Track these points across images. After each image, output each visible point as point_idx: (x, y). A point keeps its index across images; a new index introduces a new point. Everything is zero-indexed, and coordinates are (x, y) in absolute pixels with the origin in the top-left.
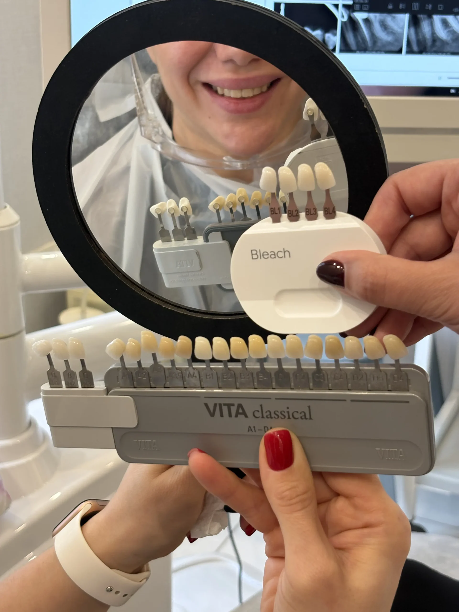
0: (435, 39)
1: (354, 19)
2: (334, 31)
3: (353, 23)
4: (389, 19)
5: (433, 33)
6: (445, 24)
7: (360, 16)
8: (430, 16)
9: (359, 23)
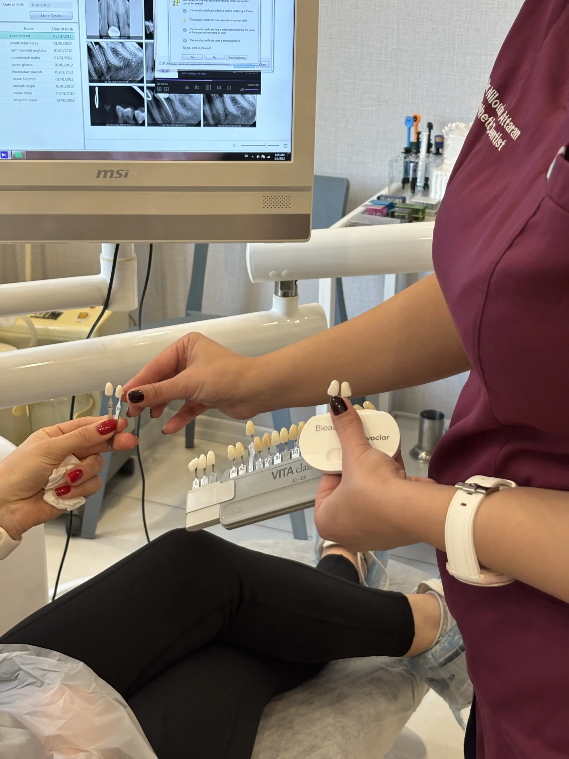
0: (227, 114)
1: (158, 98)
2: (142, 109)
3: (157, 101)
4: (186, 98)
5: (225, 109)
6: (234, 101)
7: (162, 96)
8: (221, 95)
9: (163, 102)
